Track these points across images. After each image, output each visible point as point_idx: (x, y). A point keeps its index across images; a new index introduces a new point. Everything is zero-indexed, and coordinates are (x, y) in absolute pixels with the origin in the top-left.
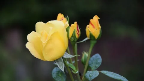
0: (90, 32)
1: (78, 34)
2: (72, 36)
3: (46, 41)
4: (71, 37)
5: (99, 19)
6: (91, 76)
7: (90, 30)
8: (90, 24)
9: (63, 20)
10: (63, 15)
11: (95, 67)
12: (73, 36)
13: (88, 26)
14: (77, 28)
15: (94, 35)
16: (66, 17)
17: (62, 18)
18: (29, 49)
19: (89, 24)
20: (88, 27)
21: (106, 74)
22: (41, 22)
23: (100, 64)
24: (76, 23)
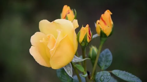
0: (101, 29)
1: (90, 38)
2: (83, 41)
3: (54, 48)
4: (81, 41)
5: (111, 14)
6: (102, 79)
7: (101, 27)
8: (101, 20)
9: (69, 13)
10: (69, 8)
11: (106, 66)
12: (85, 40)
13: (98, 21)
14: (89, 31)
15: (105, 32)
16: (73, 10)
17: (69, 10)
18: (33, 56)
19: (99, 20)
20: (99, 23)
21: (118, 76)
22: (46, 20)
23: (111, 62)
24: (87, 26)
